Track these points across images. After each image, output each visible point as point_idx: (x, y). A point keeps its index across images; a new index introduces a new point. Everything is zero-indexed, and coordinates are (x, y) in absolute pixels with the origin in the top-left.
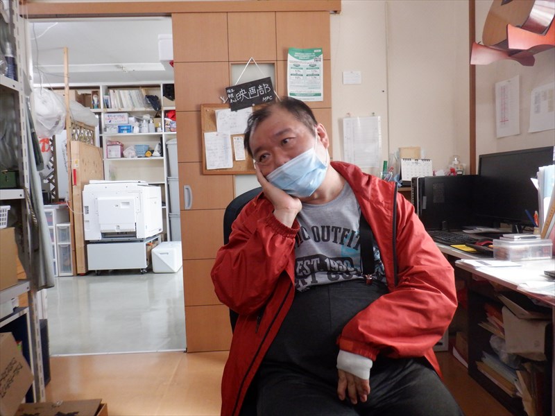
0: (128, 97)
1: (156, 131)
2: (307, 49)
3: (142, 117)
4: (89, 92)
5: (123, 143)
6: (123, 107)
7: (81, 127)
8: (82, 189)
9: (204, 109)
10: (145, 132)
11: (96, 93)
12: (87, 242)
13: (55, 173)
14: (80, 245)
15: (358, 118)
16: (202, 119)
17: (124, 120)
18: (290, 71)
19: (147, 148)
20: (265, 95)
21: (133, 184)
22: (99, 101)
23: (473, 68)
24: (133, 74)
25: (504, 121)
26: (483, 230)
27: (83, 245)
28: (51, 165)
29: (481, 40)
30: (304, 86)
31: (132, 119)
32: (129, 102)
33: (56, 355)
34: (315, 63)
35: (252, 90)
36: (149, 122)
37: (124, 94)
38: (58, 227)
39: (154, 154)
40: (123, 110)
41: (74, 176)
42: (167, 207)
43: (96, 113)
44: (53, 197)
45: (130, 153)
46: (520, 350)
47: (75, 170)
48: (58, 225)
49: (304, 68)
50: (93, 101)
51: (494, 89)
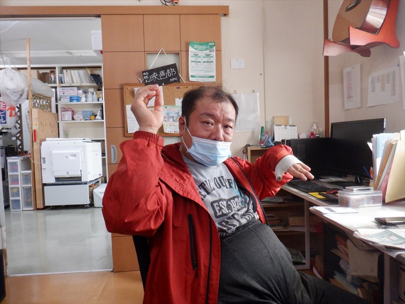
0: (77, 75)
1: (98, 101)
2: (204, 43)
3: (88, 90)
4: (48, 71)
5: (73, 109)
6: (73, 83)
7: (40, 98)
8: (41, 145)
9: (125, 88)
10: (90, 101)
11: (53, 72)
12: (44, 185)
13: (21, 132)
14: (39, 187)
15: (242, 94)
16: (124, 95)
17: (74, 92)
18: (190, 59)
19: (91, 114)
20: (172, 77)
21: (79, 141)
22: (55, 78)
23: (327, 58)
24: (81, 59)
25: (349, 97)
26: (334, 179)
27: (41, 187)
28: (18, 126)
29: (331, 38)
30: (202, 70)
31: (80, 92)
32: (78, 79)
33: (13, 275)
34: (210, 53)
35: (162, 73)
36: (93, 94)
37: (74, 73)
38: (22, 174)
39: (97, 117)
40: (73, 85)
41: (34, 134)
42: (106, 157)
43: (52, 87)
44: (19, 150)
45: (79, 117)
46: (360, 273)
47: (35, 131)
48: (22, 172)
49: (202, 57)
50: (51, 78)
51: (342, 73)
